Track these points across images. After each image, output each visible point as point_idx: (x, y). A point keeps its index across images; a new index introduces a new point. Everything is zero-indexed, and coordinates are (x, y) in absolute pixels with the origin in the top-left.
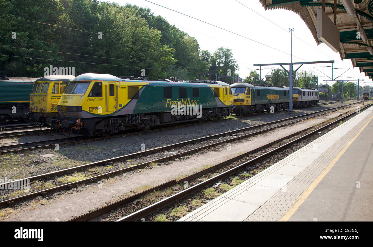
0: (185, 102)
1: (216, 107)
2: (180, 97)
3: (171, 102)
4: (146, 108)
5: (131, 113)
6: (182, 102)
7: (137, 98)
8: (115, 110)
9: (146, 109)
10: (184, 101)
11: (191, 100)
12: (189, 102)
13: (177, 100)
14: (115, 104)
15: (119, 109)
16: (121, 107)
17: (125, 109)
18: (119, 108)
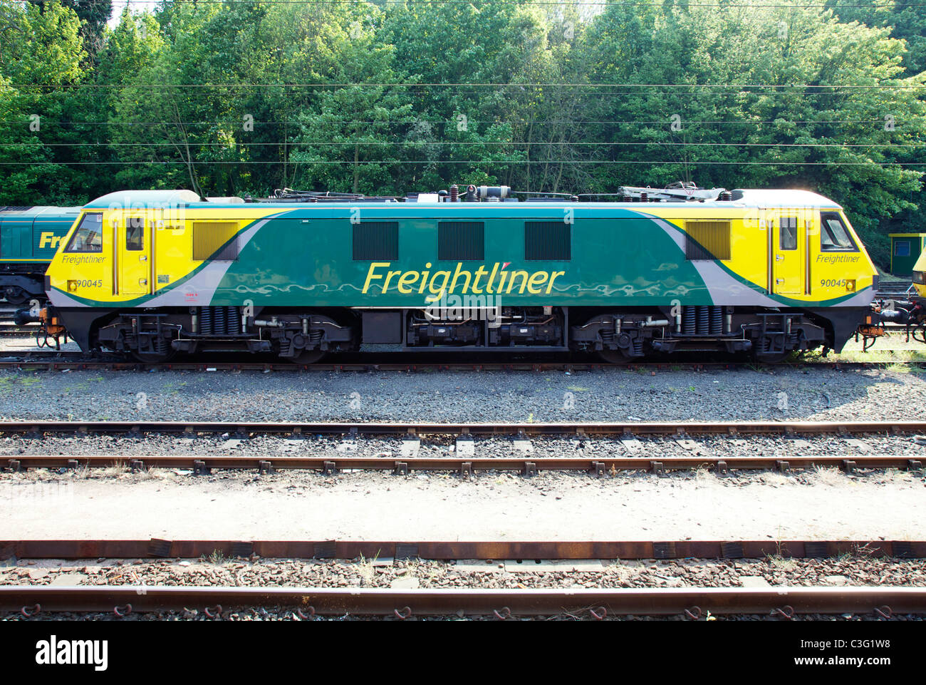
0: (473, 277)
1: (704, 303)
2: (440, 258)
3: (390, 275)
4: (268, 291)
5: (206, 302)
6: (457, 274)
7: (226, 259)
8: (145, 290)
9: (269, 294)
10: (468, 274)
11: (509, 269)
12: (498, 277)
13: (427, 270)
14: (145, 274)
15: (157, 290)
16: (167, 284)
17: (183, 290)
18: (160, 286)
